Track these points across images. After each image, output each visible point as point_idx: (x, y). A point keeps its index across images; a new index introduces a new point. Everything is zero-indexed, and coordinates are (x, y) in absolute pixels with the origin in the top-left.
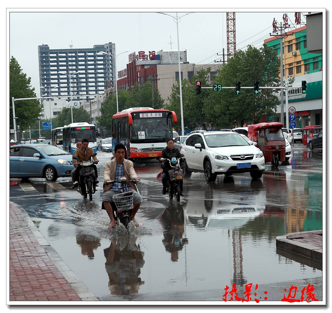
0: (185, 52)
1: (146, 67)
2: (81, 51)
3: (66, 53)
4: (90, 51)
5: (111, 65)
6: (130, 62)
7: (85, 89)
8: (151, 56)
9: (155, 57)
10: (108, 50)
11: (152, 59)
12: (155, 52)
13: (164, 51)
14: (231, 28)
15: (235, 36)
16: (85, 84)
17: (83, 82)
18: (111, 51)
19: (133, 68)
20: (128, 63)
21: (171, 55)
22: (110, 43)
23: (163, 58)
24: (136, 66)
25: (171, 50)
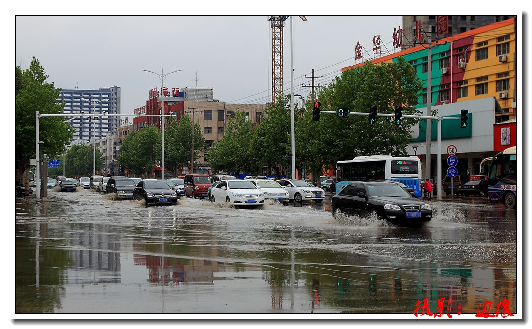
0: (212, 90)
1: (169, 104)
2: (86, 92)
3: (71, 94)
4: (95, 93)
5: (116, 107)
6: (151, 98)
7: (88, 130)
8: (175, 92)
9: (178, 94)
10: (114, 93)
11: (175, 96)
12: (179, 89)
13: (189, 87)
14: (277, 61)
15: (281, 71)
16: (88, 125)
17: (87, 123)
18: (116, 94)
19: (154, 105)
20: (148, 100)
21: (196, 92)
22: (116, 86)
23: (187, 95)
24: (157, 103)
25: (197, 88)
